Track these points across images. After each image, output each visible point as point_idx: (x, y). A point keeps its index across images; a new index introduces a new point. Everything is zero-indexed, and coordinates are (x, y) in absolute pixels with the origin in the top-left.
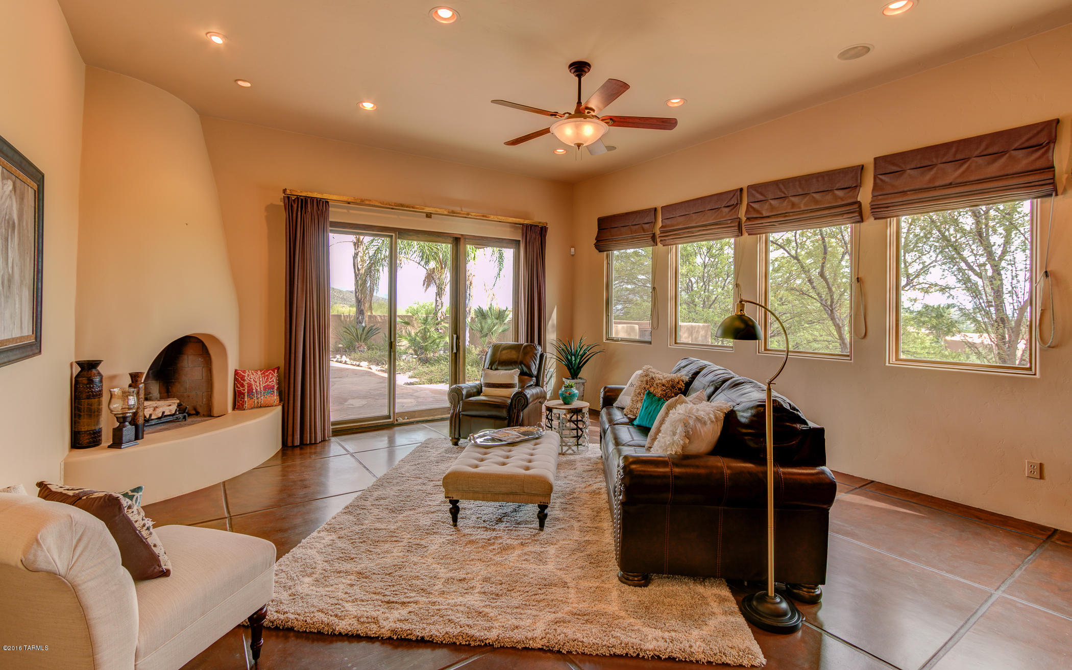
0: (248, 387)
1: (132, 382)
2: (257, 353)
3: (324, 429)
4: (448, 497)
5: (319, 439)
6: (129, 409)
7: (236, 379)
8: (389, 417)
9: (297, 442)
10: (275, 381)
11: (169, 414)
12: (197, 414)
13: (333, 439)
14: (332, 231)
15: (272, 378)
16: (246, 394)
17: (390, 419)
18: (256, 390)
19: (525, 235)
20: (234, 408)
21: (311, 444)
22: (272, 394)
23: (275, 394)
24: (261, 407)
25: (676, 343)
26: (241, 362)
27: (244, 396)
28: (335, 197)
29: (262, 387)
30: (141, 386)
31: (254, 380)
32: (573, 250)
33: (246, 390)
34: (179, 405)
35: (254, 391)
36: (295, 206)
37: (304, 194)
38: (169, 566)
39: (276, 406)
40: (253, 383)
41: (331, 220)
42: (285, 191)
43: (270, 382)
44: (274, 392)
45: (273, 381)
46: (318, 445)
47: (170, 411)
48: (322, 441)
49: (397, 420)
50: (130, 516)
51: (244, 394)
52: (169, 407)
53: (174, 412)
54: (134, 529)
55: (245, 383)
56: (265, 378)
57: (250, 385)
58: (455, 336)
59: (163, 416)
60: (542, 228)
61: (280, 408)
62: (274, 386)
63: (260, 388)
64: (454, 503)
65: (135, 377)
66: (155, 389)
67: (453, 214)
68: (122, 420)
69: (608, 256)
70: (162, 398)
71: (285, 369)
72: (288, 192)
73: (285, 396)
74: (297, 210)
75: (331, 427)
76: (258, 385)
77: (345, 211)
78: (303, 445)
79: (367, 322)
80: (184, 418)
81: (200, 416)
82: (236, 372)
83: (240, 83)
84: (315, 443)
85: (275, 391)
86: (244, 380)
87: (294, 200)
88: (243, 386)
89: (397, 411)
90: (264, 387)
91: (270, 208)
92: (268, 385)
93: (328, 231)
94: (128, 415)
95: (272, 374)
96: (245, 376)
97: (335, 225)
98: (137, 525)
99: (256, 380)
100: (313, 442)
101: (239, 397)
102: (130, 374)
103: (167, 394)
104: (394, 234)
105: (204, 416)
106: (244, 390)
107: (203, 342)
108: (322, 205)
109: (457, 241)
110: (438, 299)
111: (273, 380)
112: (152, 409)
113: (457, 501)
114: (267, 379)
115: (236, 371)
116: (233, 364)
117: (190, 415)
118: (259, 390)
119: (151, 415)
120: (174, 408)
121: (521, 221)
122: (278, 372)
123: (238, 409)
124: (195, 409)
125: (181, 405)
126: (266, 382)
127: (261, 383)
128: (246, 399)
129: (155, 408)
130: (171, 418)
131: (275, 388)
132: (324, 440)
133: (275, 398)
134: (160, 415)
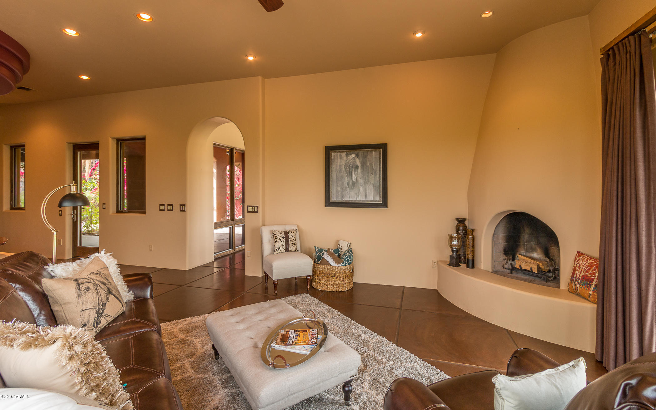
10: (596, 274)
15: (594, 270)
18: (576, 276)
22: (588, 287)
23: (592, 289)
29: (581, 275)
31: (579, 266)
43: (590, 274)
44: (590, 285)
45: (594, 273)
56: (587, 268)
62: (593, 279)
63: (579, 276)
85: (593, 286)
90: (583, 276)
92: (587, 276)
95: (596, 267)
114: (590, 269)
115: (578, 252)
118: (578, 277)
126: (587, 272)
127: (583, 271)
131: (594, 282)
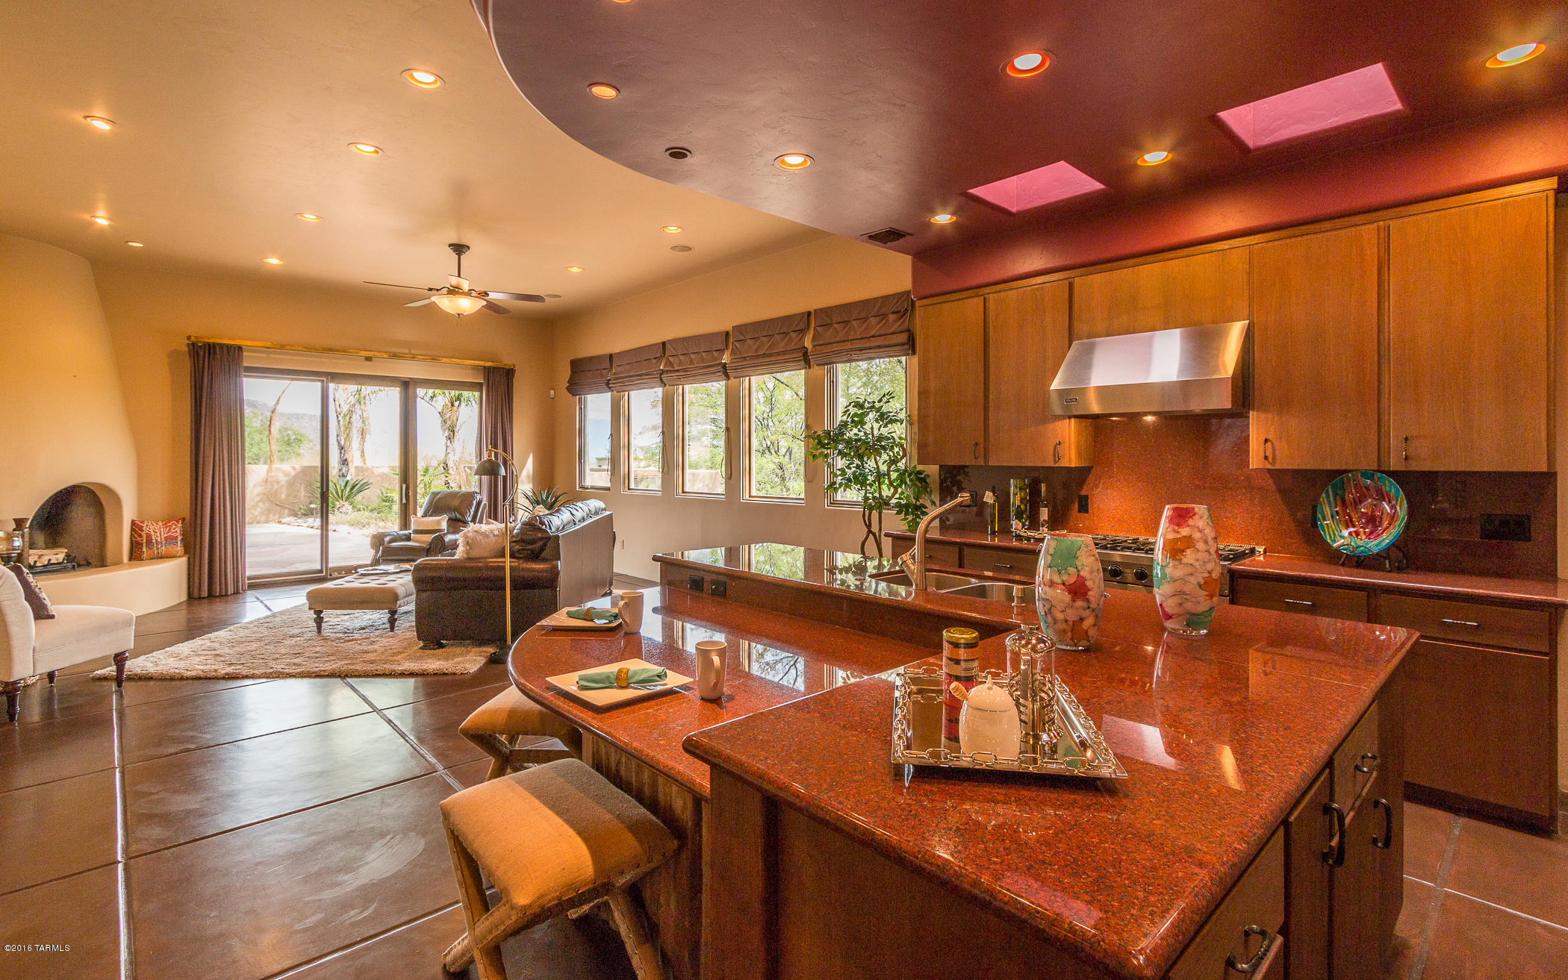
0: (147, 537)
1: (17, 526)
2: (159, 503)
3: (238, 581)
4: (312, 609)
5: (231, 590)
6: (13, 550)
7: (132, 530)
8: (321, 571)
9: (205, 593)
10: (179, 531)
11: (56, 562)
12: (88, 564)
13: (249, 592)
14: (245, 376)
15: (174, 529)
16: (144, 545)
17: (322, 573)
18: (156, 540)
19: (487, 378)
20: (131, 559)
21: (221, 596)
22: (175, 545)
23: (179, 545)
24: (162, 558)
25: (629, 489)
26: (140, 513)
27: (142, 546)
28: (249, 343)
29: (162, 537)
30: (26, 530)
31: (154, 531)
32: (552, 392)
33: (144, 541)
34: (68, 556)
35: (154, 541)
36: (201, 353)
37: (211, 341)
38: (54, 613)
39: (179, 557)
40: (153, 533)
41: (245, 364)
42: (189, 338)
43: (173, 533)
44: (177, 542)
45: (176, 532)
46: (230, 598)
47: (57, 559)
48: (234, 594)
49: (331, 575)
50: (28, 578)
51: (142, 544)
52: (58, 555)
53: (61, 561)
54: (31, 587)
55: (143, 534)
56: (167, 529)
57: (149, 536)
58: (404, 486)
59: (49, 564)
60: (508, 370)
61: (184, 560)
62: (177, 537)
64: (318, 613)
65: (19, 523)
66: (40, 538)
67: (395, 356)
68: (6, 560)
69: (580, 400)
70: (47, 548)
71: (191, 519)
72: (193, 339)
73: (191, 548)
74: (204, 357)
75: (247, 582)
76: (159, 535)
77: (265, 355)
78: (211, 595)
79: (353, 473)
80: (73, 567)
81: (92, 567)
82: (133, 523)
83: (130, 244)
84: (226, 595)
85: (179, 542)
86: (142, 531)
87: (201, 346)
88: (140, 536)
89: (330, 565)
90: (166, 537)
91: (173, 355)
92: (170, 536)
93: (241, 376)
94: (13, 555)
95: (176, 525)
96: (143, 527)
97: (248, 369)
98: (32, 584)
99: (157, 531)
100: (224, 594)
101: (136, 547)
102: (14, 519)
103: (53, 543)
104: (325, 379)
105: (96, 567)
106: (142, 540)
107: (94, 492)
108: (233, 353)
109: (407, 385)
110: (449, 444)
111: (177, 530)
112: (37, 556)
113: (321, 612)
114: (170, 529)
115: (133, 521)
116: (129, 514)
117: (79, 565)
118: (159, 540)
119: (35, 562)
120: (61, 557)
121: (482, 363)
122: (182, 523)
123: (135, 559)
124: (86, 559)
125: (70, 555)
126: (168, 533)
127: (162, 533)
128: (144, 550)
129: (40, 556)
130: (58, 567)
131: (179, 539)
132: (236, 593)
133: (179, 548)
134: (46, 563)
